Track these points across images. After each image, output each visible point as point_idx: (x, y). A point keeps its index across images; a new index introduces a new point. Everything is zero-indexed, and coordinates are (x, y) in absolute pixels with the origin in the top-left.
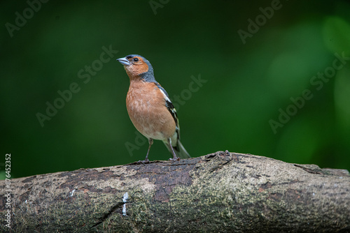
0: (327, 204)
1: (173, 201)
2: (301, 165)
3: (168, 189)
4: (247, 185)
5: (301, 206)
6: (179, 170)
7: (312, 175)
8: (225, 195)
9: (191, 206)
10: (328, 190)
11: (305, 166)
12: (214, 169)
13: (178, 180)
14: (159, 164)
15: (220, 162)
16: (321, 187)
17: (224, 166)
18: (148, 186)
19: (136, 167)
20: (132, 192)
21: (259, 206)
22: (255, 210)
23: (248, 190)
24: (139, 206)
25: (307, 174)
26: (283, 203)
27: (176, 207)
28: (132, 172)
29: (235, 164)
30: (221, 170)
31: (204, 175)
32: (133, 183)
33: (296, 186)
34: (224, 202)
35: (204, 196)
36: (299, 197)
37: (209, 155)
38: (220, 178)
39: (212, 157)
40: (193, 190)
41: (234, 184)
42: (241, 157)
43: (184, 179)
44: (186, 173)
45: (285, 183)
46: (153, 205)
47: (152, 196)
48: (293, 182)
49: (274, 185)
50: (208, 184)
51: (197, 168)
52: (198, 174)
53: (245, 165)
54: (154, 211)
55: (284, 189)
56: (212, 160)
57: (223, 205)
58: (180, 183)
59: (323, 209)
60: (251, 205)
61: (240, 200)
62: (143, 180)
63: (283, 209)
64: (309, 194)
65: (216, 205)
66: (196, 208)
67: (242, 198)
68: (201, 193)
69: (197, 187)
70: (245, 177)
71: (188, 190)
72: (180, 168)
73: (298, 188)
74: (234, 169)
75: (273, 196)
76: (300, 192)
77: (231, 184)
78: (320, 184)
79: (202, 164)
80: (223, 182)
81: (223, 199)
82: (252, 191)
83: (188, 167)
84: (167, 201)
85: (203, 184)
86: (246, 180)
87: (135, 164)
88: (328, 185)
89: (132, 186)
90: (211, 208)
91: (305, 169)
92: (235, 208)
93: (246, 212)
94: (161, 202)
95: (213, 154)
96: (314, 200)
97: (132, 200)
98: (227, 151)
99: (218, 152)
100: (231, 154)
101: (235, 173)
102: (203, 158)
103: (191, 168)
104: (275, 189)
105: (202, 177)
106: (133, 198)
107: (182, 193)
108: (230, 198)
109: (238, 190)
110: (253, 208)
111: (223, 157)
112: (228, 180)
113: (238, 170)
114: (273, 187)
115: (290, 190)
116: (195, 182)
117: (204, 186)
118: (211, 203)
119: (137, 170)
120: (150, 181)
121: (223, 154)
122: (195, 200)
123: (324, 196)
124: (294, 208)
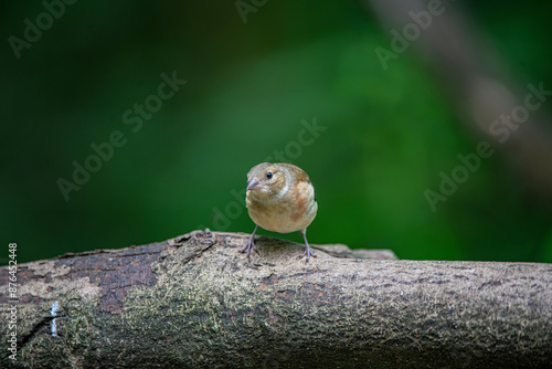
0: (364, 302)
1: (128, 311)
2: (321, 247)
3: (119, 293)
4: (240, 280)
5: (324, 309)
6: (135, 263)
7: (340, 260)
8: (207, 297)
9: (156, 316)
10: (365, 282)
11: (326, 247)
12: (189, 259)
13: (134, 277)
14: (104, 256)
15: (198, 248)
16: (354, 278)
17: (205, 254)
18: (88, 290)
19: (69, 261)
20: (64, 300)
21: (260, 310)
22: (254, 318)
23: (243, 288)
24: (77, 320)
25: (331, 258)
26: (297, 305)
27: (133, 320)
28: (64, 270)
29: (221, 249)
30: (200, 260)
31: (174, 268)
32: (66, 286)
33: (316, 278)
34: (207, 308)
35: (177, 300)
36: (321, 294)
37: (180, 238)
38: (199, 272)
39: (184, 240)
40: (159, 293)
41: (222, 280)
42: (229, 238)
43: (144, 276)
44: (146, 266)
45: (299, 274)
46: (99, 319)
47: (96, 304)
48: (310, 272)
49: (281, 277)
50: (181, 281)
51: (163, 258)
52: (164, 268)
53: (236, 250)
54: (101, 328)
55: (297, 283)
56: (185, 245)
57: (206, 313)
58: (138, 283)
59: (358, 311)
60: (249, 310)
61: (232, 305)
62: (81, 280)
63: (298, 314)
64: (335, 288)
65: (194, 313)
66: (165, 320)
67: (234, 300)
68: (171, 296)
69: (164, 287)
70: (238, 269)
71: (151, 292)
72: (137, 259)
73: (319, 280)
74: (220, 257)
75: (281, 295)
76: (323, 286)
77: (216, 280)
78: (351, 274)
79: (171, 252)
80: (204, 278)
81: (205, 303)
82: (249, 289)
83: (149, 257)
84: (119, 311)
85: (173, 283)
86: (239, 273)
87: (67, 257)
88: (363, 274)
89: (64, 290)
90: (187, 318)
91: (326, 252)
92: (224, 316)
93: (241, 322)
94: (109, 312)
95: (186, 236)
96: (344, 298)
97: (65, 312)
98: (208, 230)
99: (194, 233)
100: (214, 234)
101: (221, 264)
102: (172, 242)
103: (154, 259)
104: (283, 285)
105: (171, 272)
106: (66, 309)
107: (141, 297)
108: (215, 301)
109: (226, 288)
110: (251, 314)
111: (202, 239)
112: (212, 274)
113: (225, 258)
114: (280, 282)
115: (307, 285)
116: (161, 279)
117: (175, 286)
118: (188, 311)
119: (71, 266)
120: (91, 282)
121: (201, 235)
122: (162, 308)
123: (358, 291)
124: (315, 311)
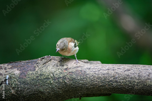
0: (93, 75)
1: (28, 78)
2: (81, 60)
3: (25, 73)
4: (58, 69)
5: (82, 77)
6: (30, 65)
7: (86, 64)
8: (49, 74)
9: (35, 79)
10: (93, 70)
12: (44, 64)
13: (29, 69)
14: (21, 63)
15: (47, 60)
16: (90, 69)
17: (49, 62)
18: (17, 72)
19: (11, 64)
20: (10, 75)
21: (64, 78)
22: (62, 80)
23: (59, 72)
24: (13, 80)
25: (83, 63)
26: (74, 76)
27: (29, 80)
28: (10, 66)
29: (53, 61)
30: (48, 64)
31: (40, 66)
32: (10, 71)
33: (79, 69)
34: (49, 77)
35: (41, 75)
36: (81, 73)
37: (42, 58)
38: (47, 67)
39: (43, 58)
40: (36, 73)
41: (53, 69)
42: (55, 58)
43: (32, 68)
44: (33, 65)
45: (75, 68)
46: (20, 80)
47: (19, 76)
48: (78, 67)
49: (70, 69)
50: (42, 70)
51: (37, 63)
52: (38, 66)
53: (57, 61)
54: (20, 82)
55: (74, 70)
56: (43, 60)
57: (49, 78)
58: (30, 70)
59: (91, 78)
60: (61, 77)
61: (56, 76)
62: (14, 69)
63: (74, 78)
64: (85, 72)
65: (46, 78)
66: (38, 80)
67: (57, 75)
68: (39, 73)
69: (37, 71)
70: (58, 66)
71: (34, 72)
72: (30, 63)
73: (80, 69)
75: (70, 73)
76: (81, 71)
77: (52, 69)
78: (89, 67)
79: (39, 62)
80: (49, 69)
81: (49, 75)
82: (61, 72)
83: (33, 63)
84: (25, 78)
85: (40, 70)
87: (11, 63)
88: (93, 68)
90: (44, 80)
92: (54, 79)
93: (59, 81)
94: (22, 78)
95: (44, 57)
96: (87, 74)
97: (10, 78)
98: (50, 56)
99: (46, 56)
100: (51, 57)
101: (53, 65)
102: (40, 59)
103: (35, 64)
104: (70, 71)
105: (39, 67)
106: (11, 77)
107: (31, 74)
108: (52, 75)
109: (55, 72)
110: (62, 79)
111: (48, 58)
112: (51, 68)
113: (54, 63)
114: (70, 70)
115: (77, 71)
116: (37, 69)
117: (41, 71)
118: (44, 78)
119: (12, 65)
120: (17, 70)
121: (48, 57)
122: (37, 77)
123: (91, 72)
124: (79, 78)
